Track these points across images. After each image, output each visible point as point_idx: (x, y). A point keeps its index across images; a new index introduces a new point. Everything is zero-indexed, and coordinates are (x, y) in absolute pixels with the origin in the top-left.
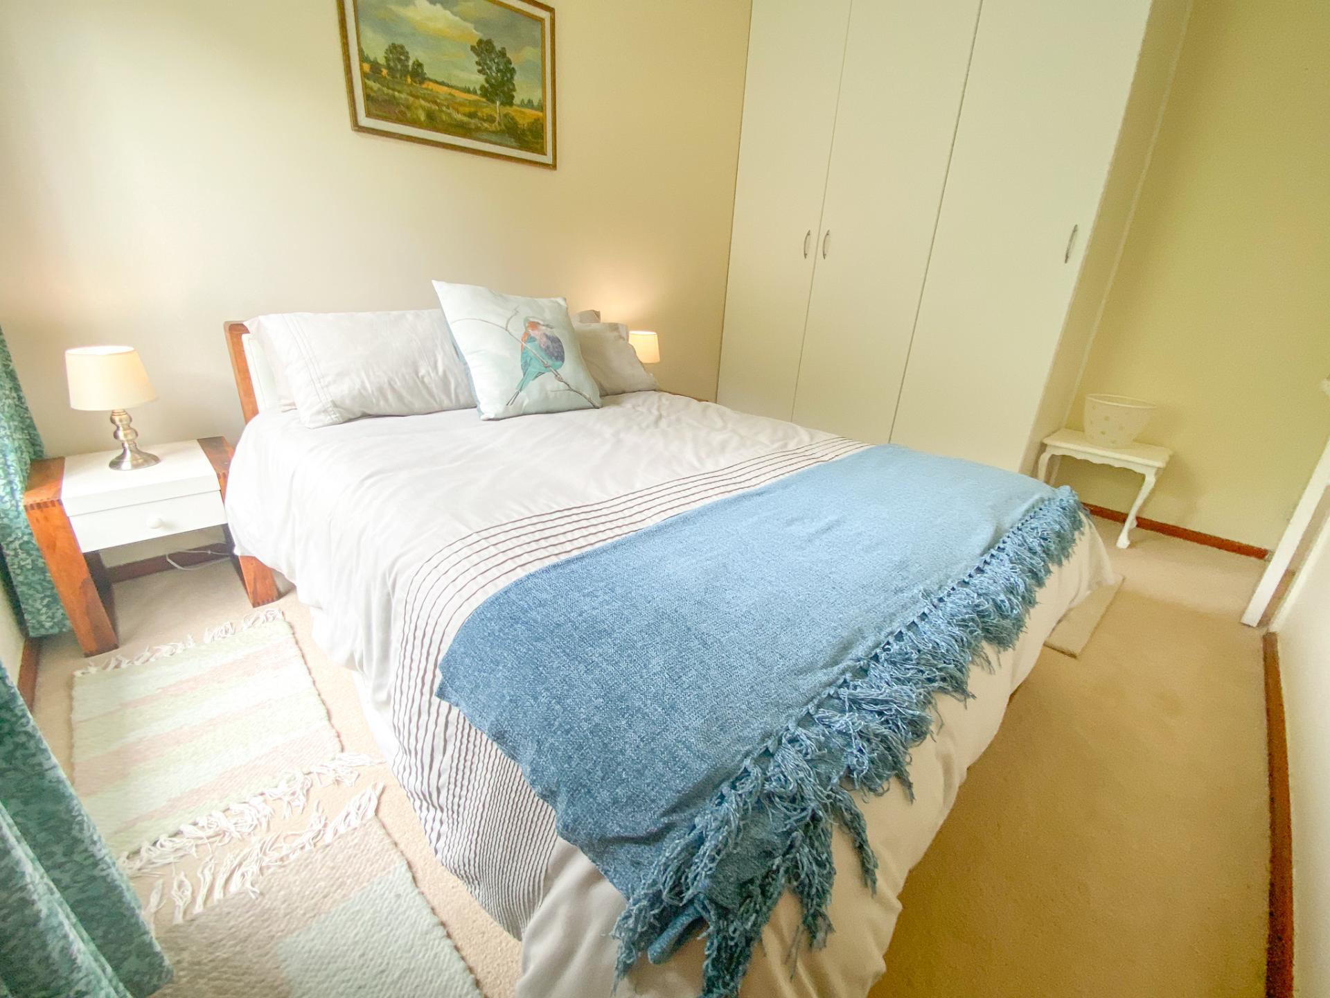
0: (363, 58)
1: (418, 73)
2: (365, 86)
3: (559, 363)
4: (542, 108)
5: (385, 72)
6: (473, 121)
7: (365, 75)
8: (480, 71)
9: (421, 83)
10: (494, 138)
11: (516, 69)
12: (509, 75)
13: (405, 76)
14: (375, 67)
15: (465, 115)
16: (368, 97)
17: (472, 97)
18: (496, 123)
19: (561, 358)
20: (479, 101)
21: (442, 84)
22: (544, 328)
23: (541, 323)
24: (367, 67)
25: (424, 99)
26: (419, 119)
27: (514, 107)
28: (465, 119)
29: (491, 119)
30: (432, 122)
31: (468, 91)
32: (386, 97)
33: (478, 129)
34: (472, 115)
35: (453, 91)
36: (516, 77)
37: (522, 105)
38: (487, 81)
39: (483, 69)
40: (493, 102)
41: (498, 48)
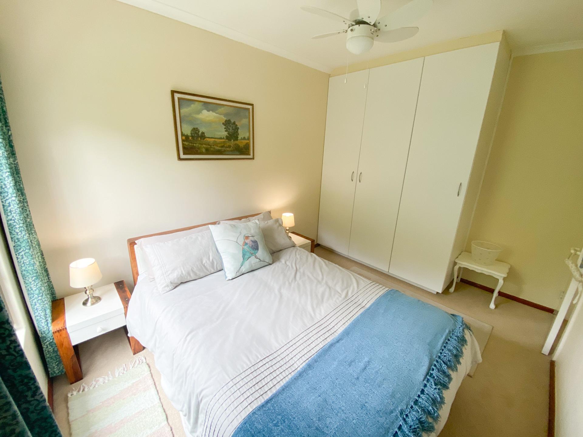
0: (182, 135)
1: (203, 136)
2: (183, 144)
3: (257, 251)
4: (249, 139)
5: (190, 138)
6: (223, 148)
7: (183, 141)
8: (226, 131)
9: (204, 139)
10: (231, 153)
11: (239, 127)
12: (236, 130)
13: (198, 138)
14: (187, 137)
15: (220, 147)
16: (184, 148)
17: (224, 140)
18: (232, 148)
19: (257, 249)
20: (225, 141)
21: (212, 138)
22: (251, 238)
23: (250, 236)
24: (184, 138)
25: (205, 144)
26: (203, 152)
27: (238, 141)
28: (220, 148)
29: (230, 147)
30: (208, 152)
31: (221, 138)
32: (191, 147)
33: (225, 151)
34: (222, 147)
35: (216, 140)
36: (239, 130)
37: (242, 139)
38: (228, 134)
39: (227, 130)
40: (231, 140)
41: (232, 121)
